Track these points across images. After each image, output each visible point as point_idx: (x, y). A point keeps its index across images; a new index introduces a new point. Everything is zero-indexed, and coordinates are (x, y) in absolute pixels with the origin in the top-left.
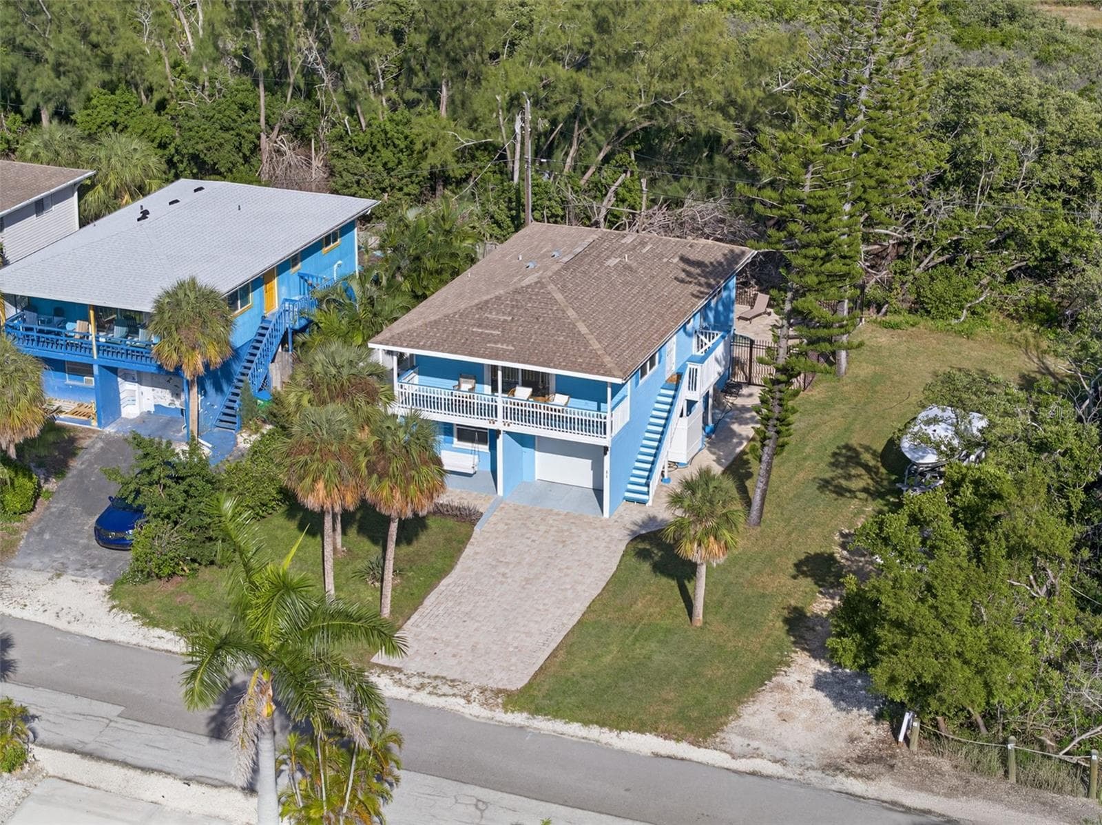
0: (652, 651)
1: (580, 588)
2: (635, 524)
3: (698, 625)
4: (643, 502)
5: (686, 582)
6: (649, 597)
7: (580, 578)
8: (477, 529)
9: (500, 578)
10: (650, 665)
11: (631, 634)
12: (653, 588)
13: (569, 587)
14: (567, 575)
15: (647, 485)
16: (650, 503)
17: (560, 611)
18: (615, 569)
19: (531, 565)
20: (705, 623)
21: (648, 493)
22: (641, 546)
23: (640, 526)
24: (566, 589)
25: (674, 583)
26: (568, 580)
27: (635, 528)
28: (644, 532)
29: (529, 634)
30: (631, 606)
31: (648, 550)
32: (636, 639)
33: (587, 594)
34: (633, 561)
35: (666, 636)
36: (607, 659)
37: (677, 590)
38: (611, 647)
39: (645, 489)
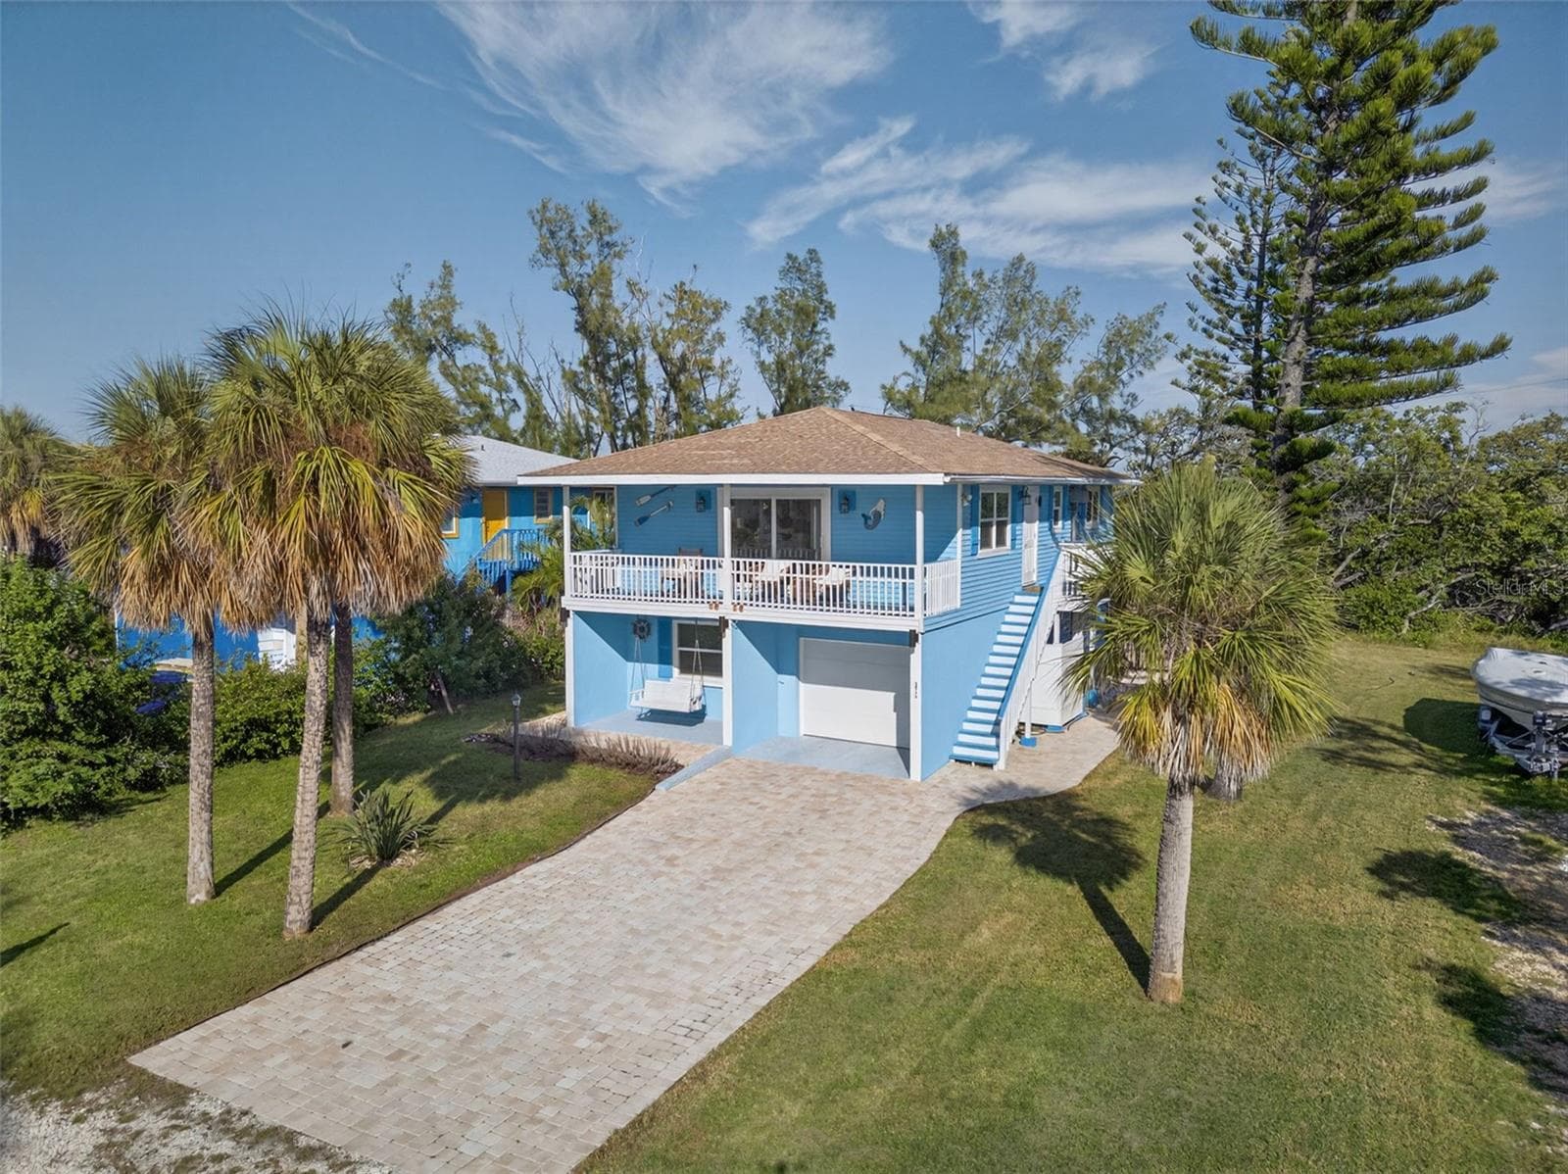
0: (1036, 1081)
1: (836, 892)
2: (974, 790)
3: (1173, 998)
4: (988, 765)
5: (1104, 889)
6: (1009, 917)
7: (844, 873)
8: (660, 787)
9: (661, 866)
10: (1032, 1137)
11: (960, 1013)
12: (1019, 898)
13: (808, 888)
14: (812, 866)
15: (996, 734)
16: (1000, 766)
17: (770, 942)
18: (926, 859)
19: (739, 845)
20: (1191, 994)
21: (997, 748)
22: (987, 820)
23: (985, 794)
24: (803, 893)
25: (1073, 890)
26: (811, 874)
27: (974, 797)
28: (991, 801)
29: (658, 999)
30: (962, 937)
31: (1002, 827)
32: (977, 1032)
33: (849, 906)
34: (971, 845)
35: (1072, 1028)
36: (872, 1101)
37: (1083, 908)
38: (892, 1055)
39: (992, 741)
